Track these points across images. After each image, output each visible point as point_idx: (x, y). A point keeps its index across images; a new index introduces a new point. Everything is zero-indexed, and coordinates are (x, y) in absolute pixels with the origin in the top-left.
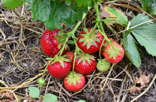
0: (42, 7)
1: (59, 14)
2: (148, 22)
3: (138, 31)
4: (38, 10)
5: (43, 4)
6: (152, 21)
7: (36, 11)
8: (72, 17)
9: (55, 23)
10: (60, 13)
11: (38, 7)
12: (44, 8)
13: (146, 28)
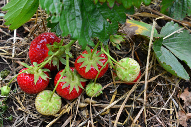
0: (71, 18)
1: (89, 27)
2: (179, 32)
3: (170, 43)
4: (66, 22)
5: (71, 15)
6: (182, 30)
7: (64, 24)
8: (106, 30)
9: (87, 39)
10: (91, 25)
11: (65, 19)
12: (72, 20)
13: (178, 39)
